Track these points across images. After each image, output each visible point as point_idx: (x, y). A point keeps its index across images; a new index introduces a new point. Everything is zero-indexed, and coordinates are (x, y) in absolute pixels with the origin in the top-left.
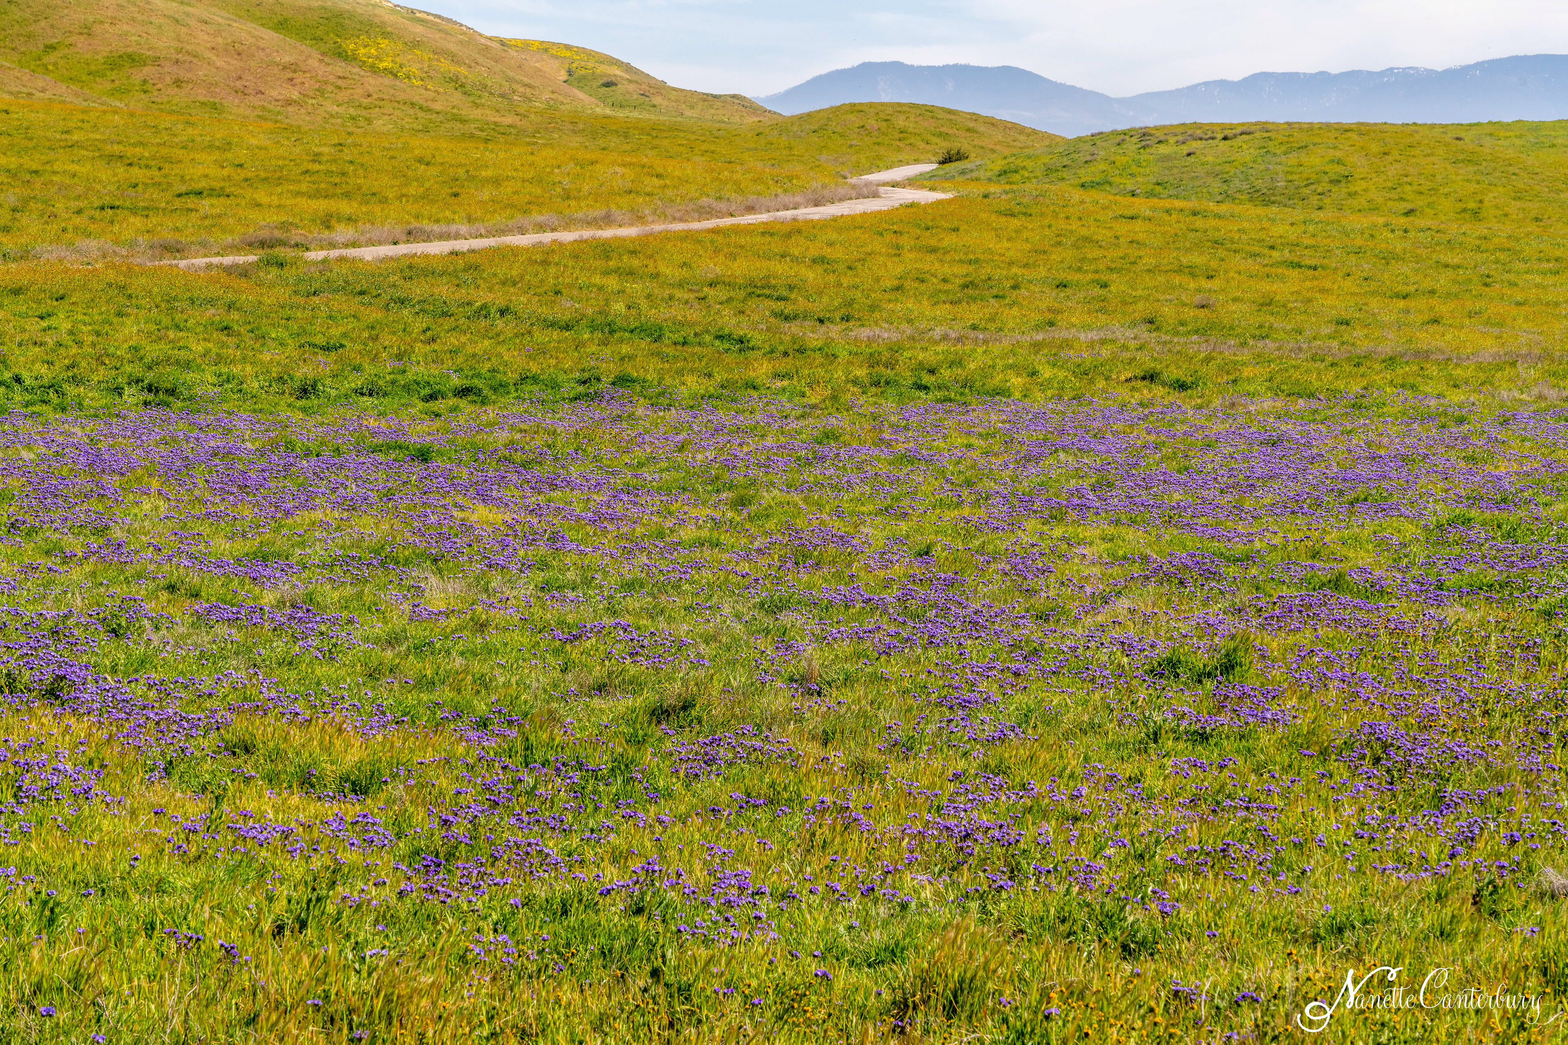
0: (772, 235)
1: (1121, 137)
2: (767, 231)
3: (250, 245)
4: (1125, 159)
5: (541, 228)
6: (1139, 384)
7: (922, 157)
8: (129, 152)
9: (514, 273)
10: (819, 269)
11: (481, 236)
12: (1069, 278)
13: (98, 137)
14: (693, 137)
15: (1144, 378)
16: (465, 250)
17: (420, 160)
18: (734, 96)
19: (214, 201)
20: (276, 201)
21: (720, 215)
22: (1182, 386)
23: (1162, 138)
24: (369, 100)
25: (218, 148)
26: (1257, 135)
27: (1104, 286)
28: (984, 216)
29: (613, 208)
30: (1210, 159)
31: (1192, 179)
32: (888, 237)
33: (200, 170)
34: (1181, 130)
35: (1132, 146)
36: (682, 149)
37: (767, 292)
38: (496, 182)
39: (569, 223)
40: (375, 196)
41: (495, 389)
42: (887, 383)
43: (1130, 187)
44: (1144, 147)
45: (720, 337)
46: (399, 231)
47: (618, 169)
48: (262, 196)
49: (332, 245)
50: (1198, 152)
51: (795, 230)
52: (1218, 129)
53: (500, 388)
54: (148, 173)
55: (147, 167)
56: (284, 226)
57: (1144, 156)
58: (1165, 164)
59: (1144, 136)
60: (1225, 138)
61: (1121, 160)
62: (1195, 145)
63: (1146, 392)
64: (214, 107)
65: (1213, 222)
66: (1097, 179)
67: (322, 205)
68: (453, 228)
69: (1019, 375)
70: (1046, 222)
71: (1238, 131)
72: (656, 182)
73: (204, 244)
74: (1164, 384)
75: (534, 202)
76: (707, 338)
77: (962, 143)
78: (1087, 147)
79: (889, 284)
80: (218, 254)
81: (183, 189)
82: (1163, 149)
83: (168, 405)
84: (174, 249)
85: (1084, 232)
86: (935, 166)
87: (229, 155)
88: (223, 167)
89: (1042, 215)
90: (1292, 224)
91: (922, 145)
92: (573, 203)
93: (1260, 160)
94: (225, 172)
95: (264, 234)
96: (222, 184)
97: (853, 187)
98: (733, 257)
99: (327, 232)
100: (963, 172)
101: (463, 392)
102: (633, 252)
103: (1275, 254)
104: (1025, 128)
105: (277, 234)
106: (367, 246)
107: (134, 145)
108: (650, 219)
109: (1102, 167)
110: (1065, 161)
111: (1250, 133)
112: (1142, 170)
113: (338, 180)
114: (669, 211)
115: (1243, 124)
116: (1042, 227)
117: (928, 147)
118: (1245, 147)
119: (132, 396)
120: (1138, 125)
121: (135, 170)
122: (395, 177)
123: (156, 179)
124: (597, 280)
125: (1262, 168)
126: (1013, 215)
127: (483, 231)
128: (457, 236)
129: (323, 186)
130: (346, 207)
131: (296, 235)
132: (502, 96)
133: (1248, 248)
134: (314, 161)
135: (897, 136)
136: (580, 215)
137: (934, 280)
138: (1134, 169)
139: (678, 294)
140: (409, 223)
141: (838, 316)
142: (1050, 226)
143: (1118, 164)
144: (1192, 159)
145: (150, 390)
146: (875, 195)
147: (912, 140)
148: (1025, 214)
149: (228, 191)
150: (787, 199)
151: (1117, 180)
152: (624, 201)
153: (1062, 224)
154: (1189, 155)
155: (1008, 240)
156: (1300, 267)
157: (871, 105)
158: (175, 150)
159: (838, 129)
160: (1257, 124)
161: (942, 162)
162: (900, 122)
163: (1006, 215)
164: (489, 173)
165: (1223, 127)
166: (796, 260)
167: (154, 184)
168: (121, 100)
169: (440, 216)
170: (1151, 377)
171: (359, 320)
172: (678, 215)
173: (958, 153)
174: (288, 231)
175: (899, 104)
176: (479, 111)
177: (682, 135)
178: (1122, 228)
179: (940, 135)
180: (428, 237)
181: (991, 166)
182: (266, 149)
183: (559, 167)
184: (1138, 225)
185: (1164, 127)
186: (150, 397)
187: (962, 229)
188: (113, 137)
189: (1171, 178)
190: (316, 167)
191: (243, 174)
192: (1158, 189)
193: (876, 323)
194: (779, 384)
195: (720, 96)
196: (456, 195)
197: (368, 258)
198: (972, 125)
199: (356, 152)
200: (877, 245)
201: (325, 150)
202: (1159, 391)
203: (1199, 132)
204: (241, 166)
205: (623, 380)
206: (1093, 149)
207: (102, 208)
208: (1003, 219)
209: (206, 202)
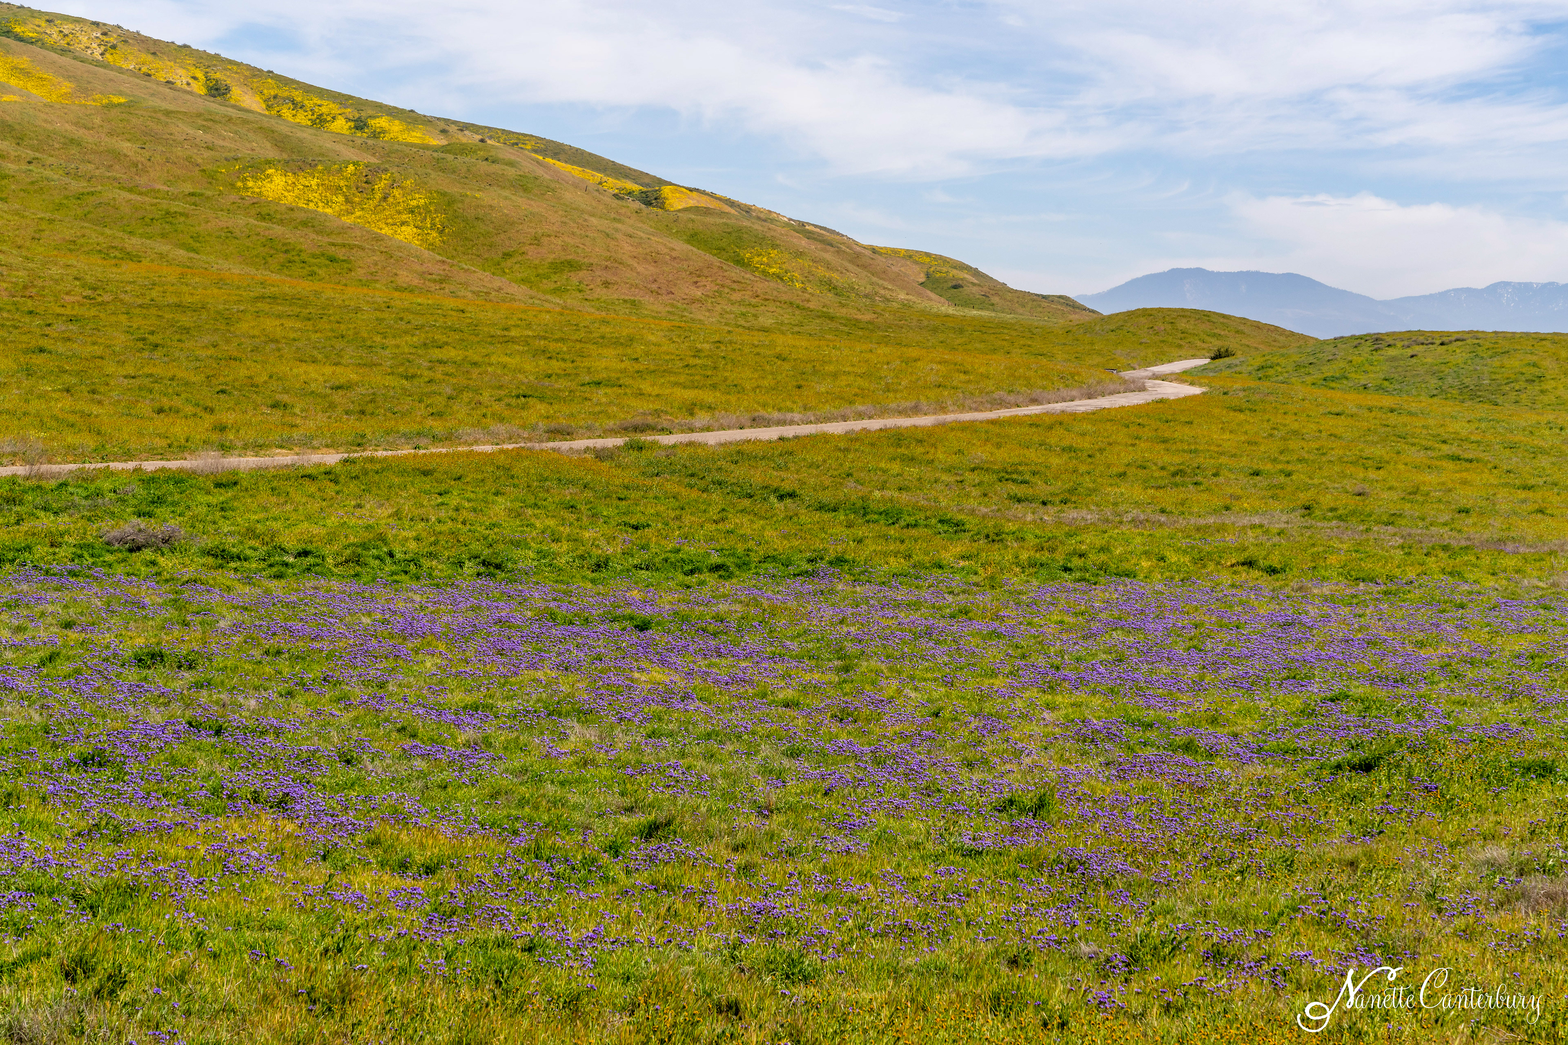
0: (1037, 426)
1: (1358, 341)
2: (1034, 423)
3: (626, 429)
4: (1360, 359)
5: (860, 416)
6: (1240, 568)
7: (1198, 353)
8: (553, 346)
9: (820, 458)
10: (1066, 456)
11: (811, 422)
12: (1262, 468)
13: (530, 333)
14: (1014, 333)
15: (1243, 564)
16: (791, 436)
17: (779, 357)
18: (1060, 297)
19: (608, 390)
20: (656, 391)
21: (1009, 405)
22: (1272, 571)
23: (1391, 342)
24: (757, 299)
25: (622, 344)
26: (1468, 341)
27: (1289, 475)
28: (1216, 411)
29: (922, 398)
30: (1429, 360)
31: (1414, 376)
32: (1133, 429)
33: (603, 364)
34: (1407, 336)
35: (1366, 348)
36: (1005, 343)
37: (1014, 476)
38: (835, 376)
39: (884, 412)
40: (737, 388)
41: (739, 567)
42: (1042, 565)
43: (1363, 382)
44: (1376, 350)
45: (941, 521)
46: (745, 418)
47: (935, 366)
48: (646, 387)
49: (692, 430)
50: (1420, 355)
51: (1060, 422)
52: (1437, 336)
53: (743, 565)
54: (563, 365)
55: (564, 360)
56: (657, 413)
57: (1376, 356)
58: (1393, 364)
59: (1377, 341)
60: (1442, 344)
61: (1357, 360)
62: (1417, 349)
63: (1244, 574)
64: (633, 303)
65: (1405, 419)
66: (1338, 375)
67: (690, 395)
68: (789, 416)
69: (1150, 559)
70: (1267, 417)
71: (1453, 338)
72: (962, 377)
73: (589, 428)
74: (1260, 569)
75: (862, 394)
76: (934, 521)
77: (1231, 343)
78: (1330, 348)
79: (1115, 470)
80: (599, 436)
81: (587, 379)
82: (1391, 352)
83: (494, 576)
84: (566, 433)
85: (1295, 426)
86: (1207, 361)
87: (629, 351)
88: (622, 361)
89: (1264, 411)
90: (1469, 421)
91: (1199, 343)
92: (891, 395)
93: (1469, 362)
94: (623, 366)
95: (639, 420)
96: (619, 375)
97: (1125, 382)
98: (999, 446)
99: (690, 418)
100: (1229, 367)
101: (716, 568)
102: (920, 441)
103: (1445, 447)
104: (1284, 330)
105: (650, 420)
106: (718, 430)
107: (557, 340)
108: (951, 408)
109: (1342, 364)
110: (1311, 359)
111: (1463, 340)
112: (1373, 368)
113: (709, 373)
114: (968, 402)
115: (1458, 332)
116: (1262, 421)
117: (1204, 345)
118: (1458, 351)
119: (470, 568)
120: (1372, 331)
121: (553, 362)
122: (756, 370)
123: (569, 371)
124: (883, 465)
125: (1471, 368)
126: (1241, 411)
127: (812, 418)
128: (792, 423)
129: (696, 378)
130: (708, 397)
131: (664, 422)
132: (866, 296)
133: (1424, 443)
134: (695, 356)
135: (1180, 335)
136: (893, 405)
137: (1154, 468)
138: (1367, 367)
139: (944, 477)
140: (756, 410)
141: (1057, 500)
142: (1268, 421)
143: (1354, 363)
144: (1414, 360)
145: (484, 564)
146: (1142, 389)
147: (1191, 340)
148: (1250, 410)
149: (621, 382)
150: (1064, 393)
151: (1353, 375)
152: (932, 394)
153: (1279, 419)
154: (1412, 356)
155: (1231, 432)
156: (1459, 459)
157: (1160, 310)
158: (587, 346)
159: (1132, 329)
160: (1469, 332)
161: (1213, 358)
162: (1182, 324)
163: (1235, 411)
164: (831, 368)
165: (1442, 334)
166: (1049, 448)
167: (565, 375)
168: (561, 297)
169: (782, 405)
170: (1250, 564)
171: (677, 500)
172: (974, 406)
173: (1227, 351)
174: (659, 416)
175: (1183, 310)
176: (844, 311)
177: (1006, 331)
178: (1330, 423)
179: (1214, 335)
180: (768, 423)
181: (1252, 362)
182: (659, 345)
183: (888, 363)
184: (1341, 421)
185: (1394, 333)
186: (482, 569)
187: (1195, 422)
188: (542, 334)
189: (1396, 375)
190: (697, 361)
191: (637, 366)
192: (1386, 383)
193: (1087, 506)
194: (962, 563)
195: (1049, 296)
196: (799, 387)
197: (712, 442)
198: (1242, 327)
199: (730, 349)
200: (1121, 436)
201: (707, 346)
202: (1255, 573)
203: (1421, 339)
204: (637, 359)
205: (840, 561)
206: (1334, 350)
207: (518, 397)
208: (1232, 414)
209: (602, 391)
